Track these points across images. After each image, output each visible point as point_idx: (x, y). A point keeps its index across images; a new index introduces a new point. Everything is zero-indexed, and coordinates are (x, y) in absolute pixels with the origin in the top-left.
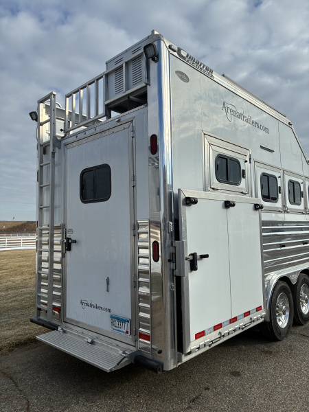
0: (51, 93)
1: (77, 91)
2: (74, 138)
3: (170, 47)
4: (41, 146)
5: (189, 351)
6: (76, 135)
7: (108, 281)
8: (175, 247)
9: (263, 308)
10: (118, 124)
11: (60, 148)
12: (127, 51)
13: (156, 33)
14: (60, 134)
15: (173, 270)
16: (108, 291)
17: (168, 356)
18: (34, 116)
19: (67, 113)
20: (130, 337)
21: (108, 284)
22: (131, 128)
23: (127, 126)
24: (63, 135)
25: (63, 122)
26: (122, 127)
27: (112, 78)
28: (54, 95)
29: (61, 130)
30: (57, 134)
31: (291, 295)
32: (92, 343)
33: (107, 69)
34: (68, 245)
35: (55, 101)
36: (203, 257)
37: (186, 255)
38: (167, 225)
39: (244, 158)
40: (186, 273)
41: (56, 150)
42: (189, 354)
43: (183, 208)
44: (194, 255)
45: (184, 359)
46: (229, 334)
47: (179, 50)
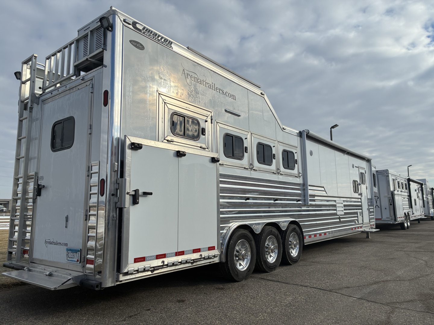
0: (33, 55)
1: (54, 55)
2: (50, 95)
3: (124, 21)
4: (22, 102)
5: (126, 271)
6: (51, 92)
7: (67, 219)
8: (119, 184)
9: (216, 248)
10: (83, 82)
11: (38, 104)
12: (93, 22)
13: (113, 8)
14: (39, 92)
15: (116, 203)
16: (66, 227)
17: (106, 275)
18: (18, 75)
19: (46, 73)
20: (80, 264)
21: (67, 221)
22: (91, 86)
23: (89, 84)
24: (41, 93)
25: (42, 80)
26: (85, 84)
27: (82, 44)
28: (36, 57)
29: (40, 88)
30: (36, 92)
31: (253, 243)
32: (50, 275)
33: (78, 35)
34: (39, 190)
35: (36, 62)
36: (145, 194)
37: (127, 190)
38: (112, 166)
39: (205, 118)
40: (127, 205)
41: (35, 105)
42: (127, 274)
43: (128, 152)
44: (136, 191)
45: (122, 278)
46: (173, 265)
47: (134, 24)
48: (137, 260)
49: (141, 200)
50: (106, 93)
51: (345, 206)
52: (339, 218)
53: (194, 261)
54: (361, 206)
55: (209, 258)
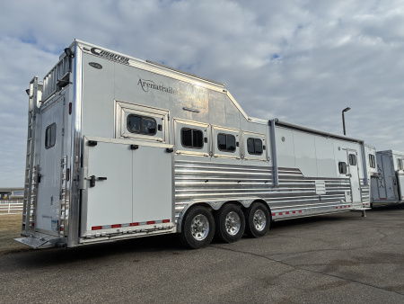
2: (45, 107)
3: (84, 48)
4: (30, 112)
5: (85, 236)
6: (45, 104)
7: (52, 198)
8: (79, 172)
9: (171, 221)
11: (39, 114)
13: (76, 40)
15: (77, 186)
16: (51, 204)
20: (57, 231)
21: (52, 200)
22: (63, 99)
24: (41, 105)
28: (37, 78)
29: (40, 101)
31: (212, 217)
32: (43, 240)
34: (39, 178)
35: (37, 82)
36: (101, 179)
37: (85, 176)
38: (74, 158)
39: (161, 117)
40: (85, 187)
41: (37, 115)
42: (85, 238)
43: (86, 147)
44: (93, 177)
45: (82, 241)
46: (128, 233)
47: (93, 50)
48: (93, 228)
49: (97, 183)
50: (71, 104)
51: (326, 186)
52: (320, 197)
53: (149, 231)
54: (350, 186)
55: (163, 229)
